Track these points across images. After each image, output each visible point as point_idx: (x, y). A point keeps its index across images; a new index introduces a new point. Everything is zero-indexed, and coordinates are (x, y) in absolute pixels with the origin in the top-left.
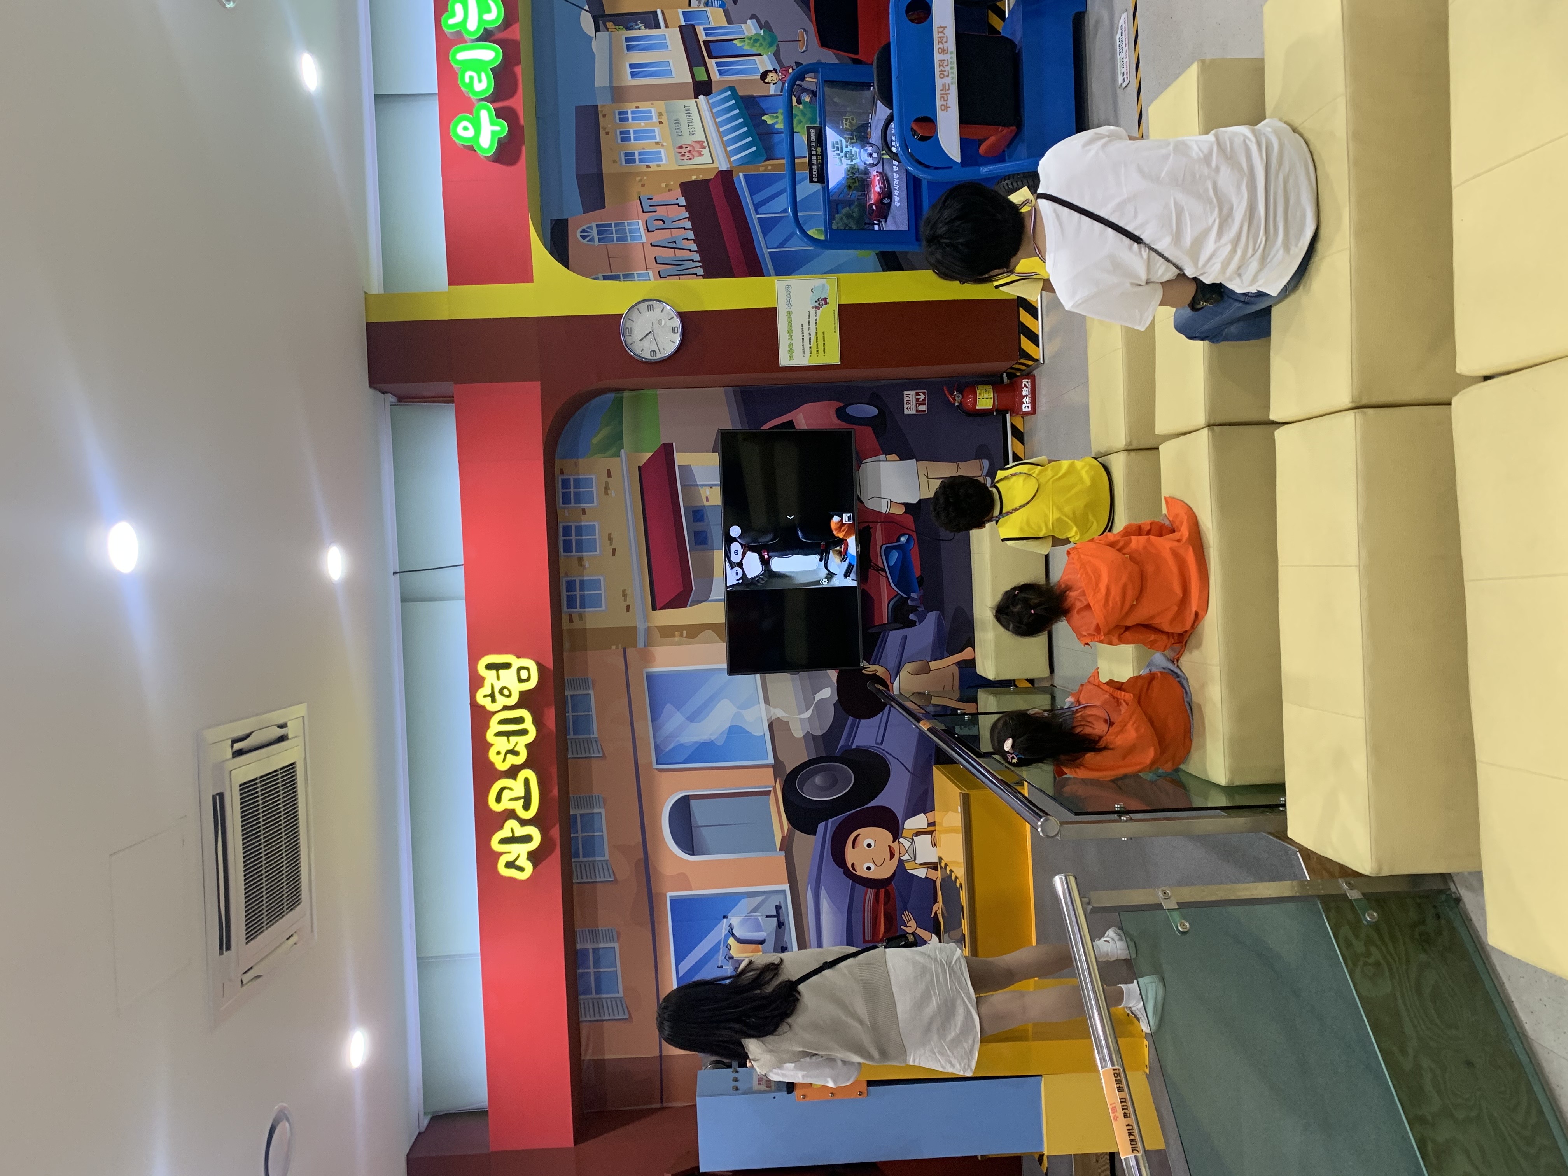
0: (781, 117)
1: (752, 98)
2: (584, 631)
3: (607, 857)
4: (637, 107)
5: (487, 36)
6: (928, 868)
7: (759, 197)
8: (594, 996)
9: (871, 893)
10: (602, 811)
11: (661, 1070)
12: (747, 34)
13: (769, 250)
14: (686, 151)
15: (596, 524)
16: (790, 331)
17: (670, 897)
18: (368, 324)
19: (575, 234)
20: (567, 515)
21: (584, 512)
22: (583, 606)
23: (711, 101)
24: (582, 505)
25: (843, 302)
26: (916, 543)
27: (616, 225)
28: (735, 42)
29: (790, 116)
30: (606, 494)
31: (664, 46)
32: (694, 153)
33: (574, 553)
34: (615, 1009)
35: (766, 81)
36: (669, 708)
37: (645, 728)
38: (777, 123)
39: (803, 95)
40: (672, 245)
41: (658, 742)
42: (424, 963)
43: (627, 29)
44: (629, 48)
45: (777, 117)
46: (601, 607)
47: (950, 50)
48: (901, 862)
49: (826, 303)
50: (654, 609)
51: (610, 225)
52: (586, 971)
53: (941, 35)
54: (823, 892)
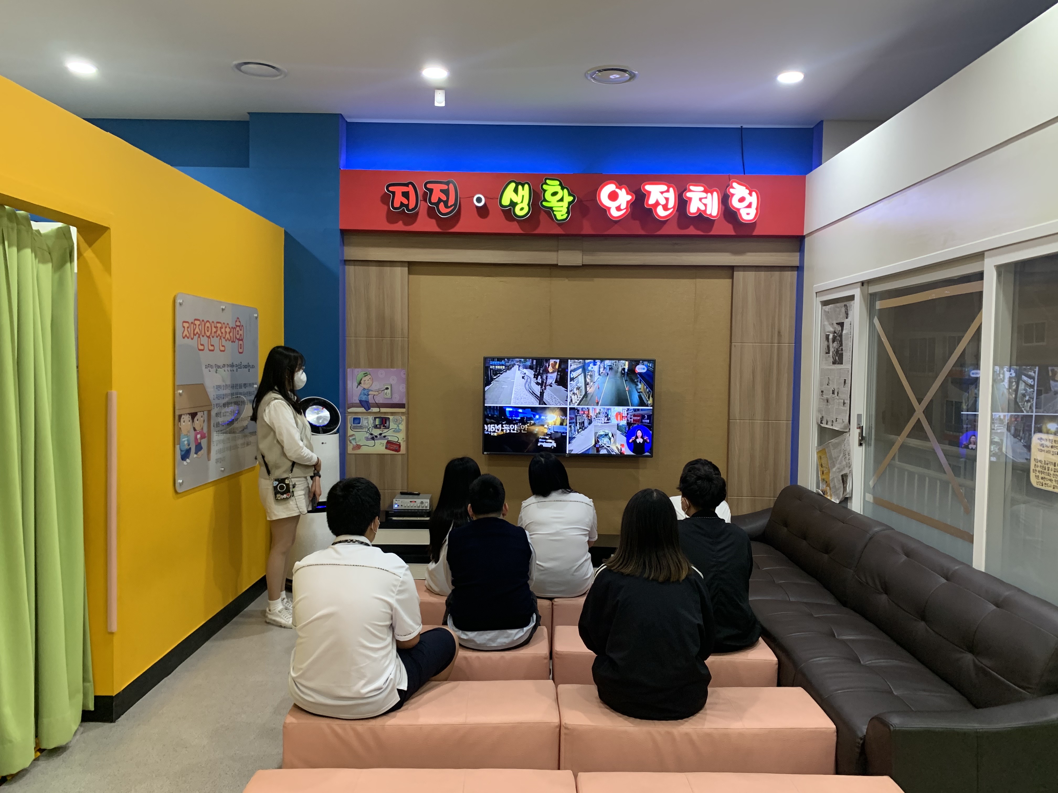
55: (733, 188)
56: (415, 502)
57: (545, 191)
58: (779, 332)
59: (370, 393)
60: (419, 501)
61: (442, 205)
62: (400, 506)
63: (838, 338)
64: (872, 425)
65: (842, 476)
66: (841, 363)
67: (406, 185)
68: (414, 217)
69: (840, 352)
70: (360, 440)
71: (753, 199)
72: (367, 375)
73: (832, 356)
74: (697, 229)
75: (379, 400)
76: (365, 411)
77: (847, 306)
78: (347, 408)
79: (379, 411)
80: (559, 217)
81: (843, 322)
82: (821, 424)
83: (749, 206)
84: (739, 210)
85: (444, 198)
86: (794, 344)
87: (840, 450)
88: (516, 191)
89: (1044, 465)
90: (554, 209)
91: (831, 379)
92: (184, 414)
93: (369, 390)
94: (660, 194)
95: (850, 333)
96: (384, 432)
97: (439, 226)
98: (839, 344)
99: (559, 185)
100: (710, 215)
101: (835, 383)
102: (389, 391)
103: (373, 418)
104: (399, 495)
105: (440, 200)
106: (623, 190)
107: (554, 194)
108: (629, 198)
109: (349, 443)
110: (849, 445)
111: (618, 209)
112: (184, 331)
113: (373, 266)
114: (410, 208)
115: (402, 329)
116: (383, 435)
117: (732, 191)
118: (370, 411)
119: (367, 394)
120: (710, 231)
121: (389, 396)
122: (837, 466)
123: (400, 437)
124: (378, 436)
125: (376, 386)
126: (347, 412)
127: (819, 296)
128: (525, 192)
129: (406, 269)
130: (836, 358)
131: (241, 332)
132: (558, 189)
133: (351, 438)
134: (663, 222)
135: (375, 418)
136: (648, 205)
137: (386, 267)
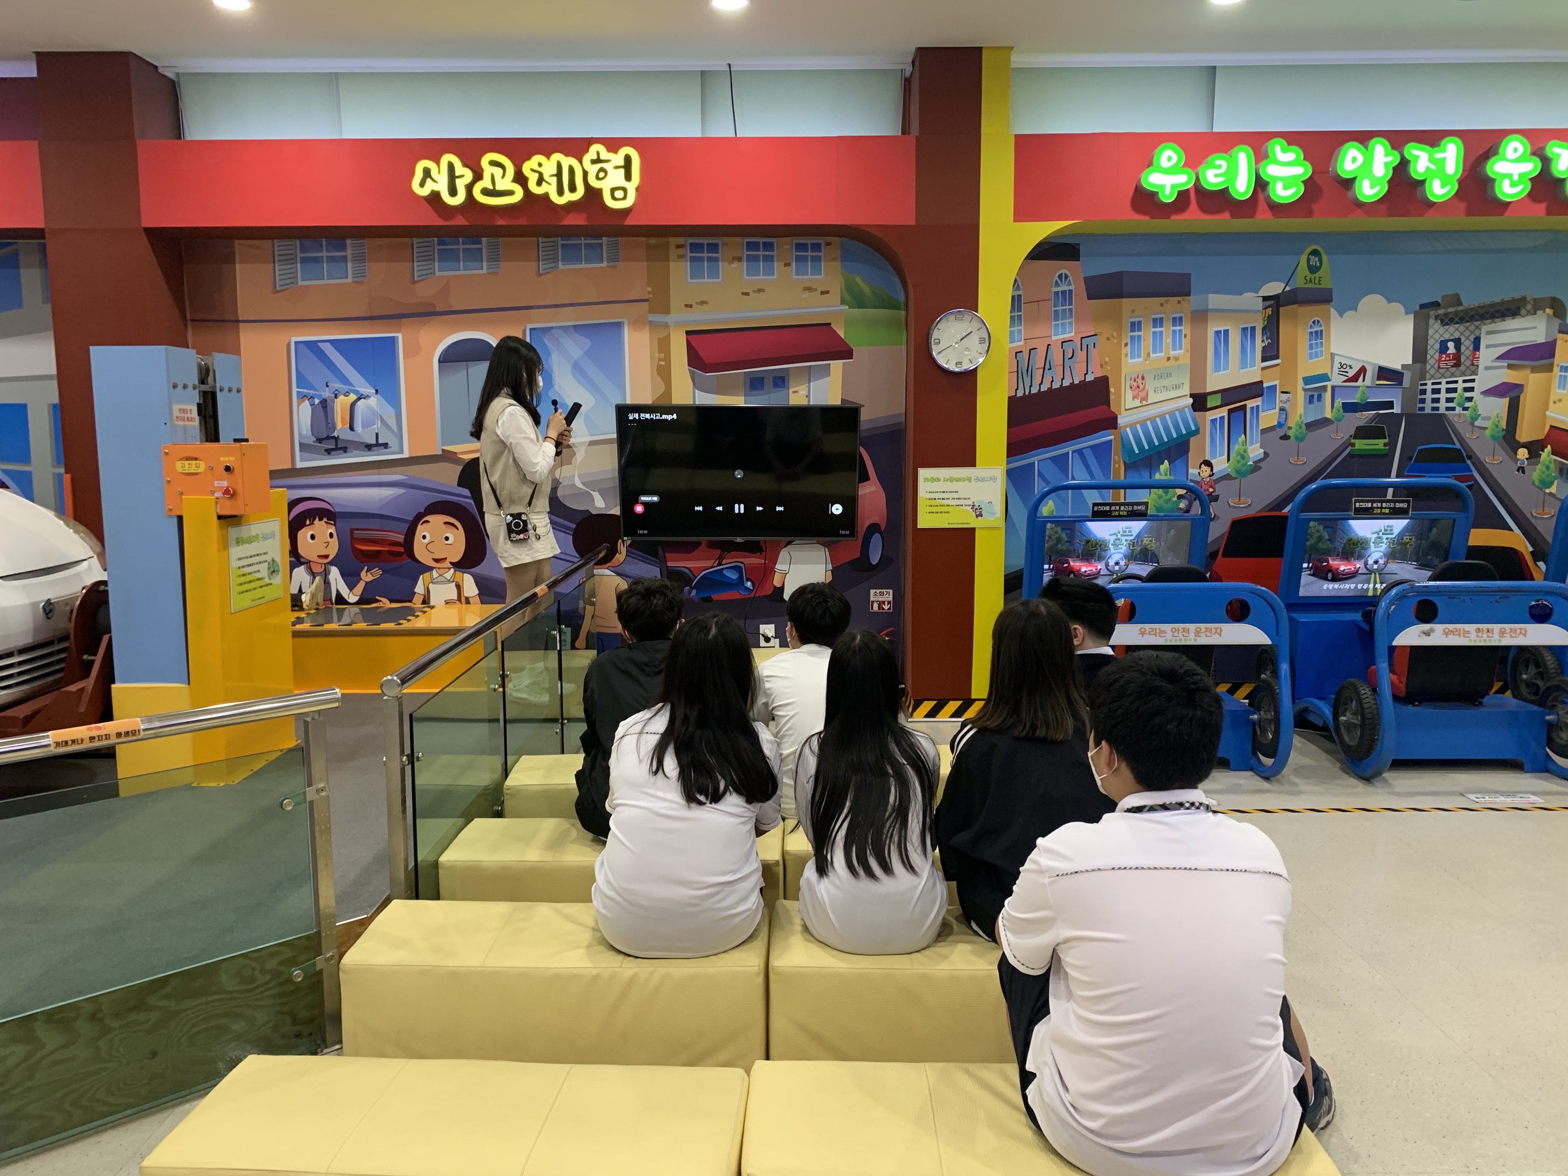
0: (1164, 478)
1: (1187, 451)
2: (667, 260)
3: (438, 273)
4: (1185, 336)
5: (1261, 185)
6: (425, 596)
7: (1089, 455)
8: (299, 255)
9: (401, 538)
10: (484, 271)
11: (226, 321)
12: (1250, 448)
13: (1036, 463)
14: (1139, 385)
15: (775, 277)
16: (952, 480)
17: (398, 337)
18: (981, 48)
19: (1064, 267)
20: (785, 247)
21: (786, 265)
22: (692, 259)
23: (1186, 410)
24: (794, 264)
25: (977, 533)
26: (743, 597)
27: (1071, 310)
28: (1243, 436)
29: (1165, 486)
30: (805, 289)
31: (1244, 365)
32: (1136, 391)
33: (746, 253)
34: (285, 277)
35: (1203, 466)
36: (587, 343)
37: (568, 318)
38: (1161, 474)
39: (1187, 502)
40: (1047, 366)
41: (553, 331)
42: (333, 79)
43: (1264, 329)
44: (1244, 330)
45: (1166, 475)
46: (691, 278)
47: (1198, 639)
48: (430, 569)
49: (977, 516)
50: (687, 333)
51: (1070, 304)
52: (324, 248)
53: (1214, 631)
54: (401, 491)
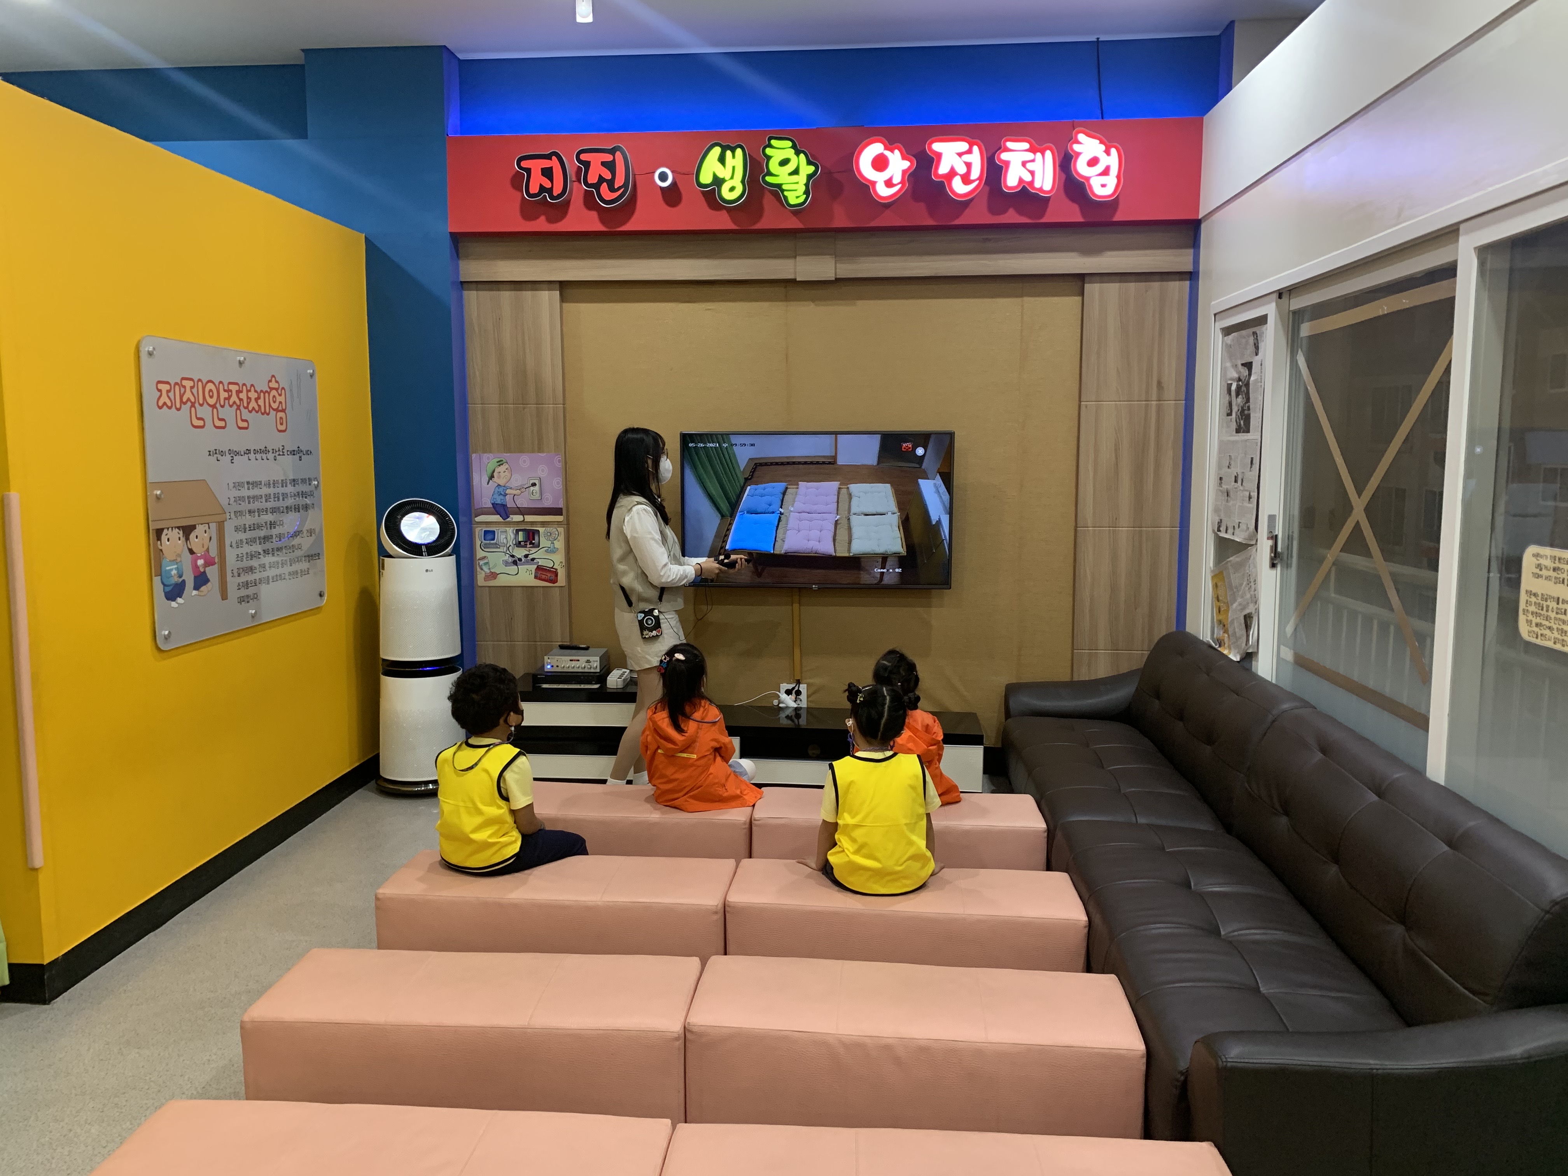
55: (1079, 143)
56: (579, 660)
57: (769, 158)
58: (1159, 383)
59: (508, 491)
60: (583, 659)
61: (604, 187)
62: (555, 666)
63: (1244, 389)
64: (1293, 532)
65: (1245, 616)
66: (1248, 431)
67: (548, 157)
68: (561, 209)
69: (1246, 412)
70: (495, 566)
71: (1113, 160)
72: (502, 464)
73: (1235, 420)
74: (1020, 213)
75: (522, 503)
76: (501, 520)
77: (1257, 334)
78: (473, 515)
79: (522, 519)
80: (793, 201)
81: (1250, 361)
82: (1219, 533)
83: (1106, 172)
84: (1088, 179)
85: (608, 175)
86: (1184, 402)
87: (1243, 575)
88: (722, 160)
89: (1541, 602)
90: (784, 187)
91: (1233, 457)
92: (168, 529)
93: (505, 487)
94: (957, 157)
95: (1260, 380)
96: (531, 552)
97: (603, 221)
98: (1245, 399)
99: (791, 147)
100: (1041, 189)
101: (1239, 465)
102: (537, 488)
103: (515, 531)
104: (557, 650)
105: (601, 179)
106: (897, 152)
107: (784, 162)
108: (906, 164)
109: (478, 569)
110: (1255, 567)
111: (889, 183)
112: (160, 396)
113: (506, 290)
114: (555, 194)
115: (554, 390)
116: (531, 557)
117: (1076, 147)
118: (508, 519)
119: (503, 493)
120: (1042, 215)
121: (537, 496)
122: (1239, 600)
123: (557, 561)
124: (523, 560)
125: (517, 480)
126: (473, 523)
127: (1219, 321)
128: (736, 160)
129: (557, 293)
130: (1240, 423)
131: (282, 399)
132: (790, 153)
133: (481, 562)
134: (964, 204)
135: (518, 531)
136: (937, 175)
137: (525, 290)
